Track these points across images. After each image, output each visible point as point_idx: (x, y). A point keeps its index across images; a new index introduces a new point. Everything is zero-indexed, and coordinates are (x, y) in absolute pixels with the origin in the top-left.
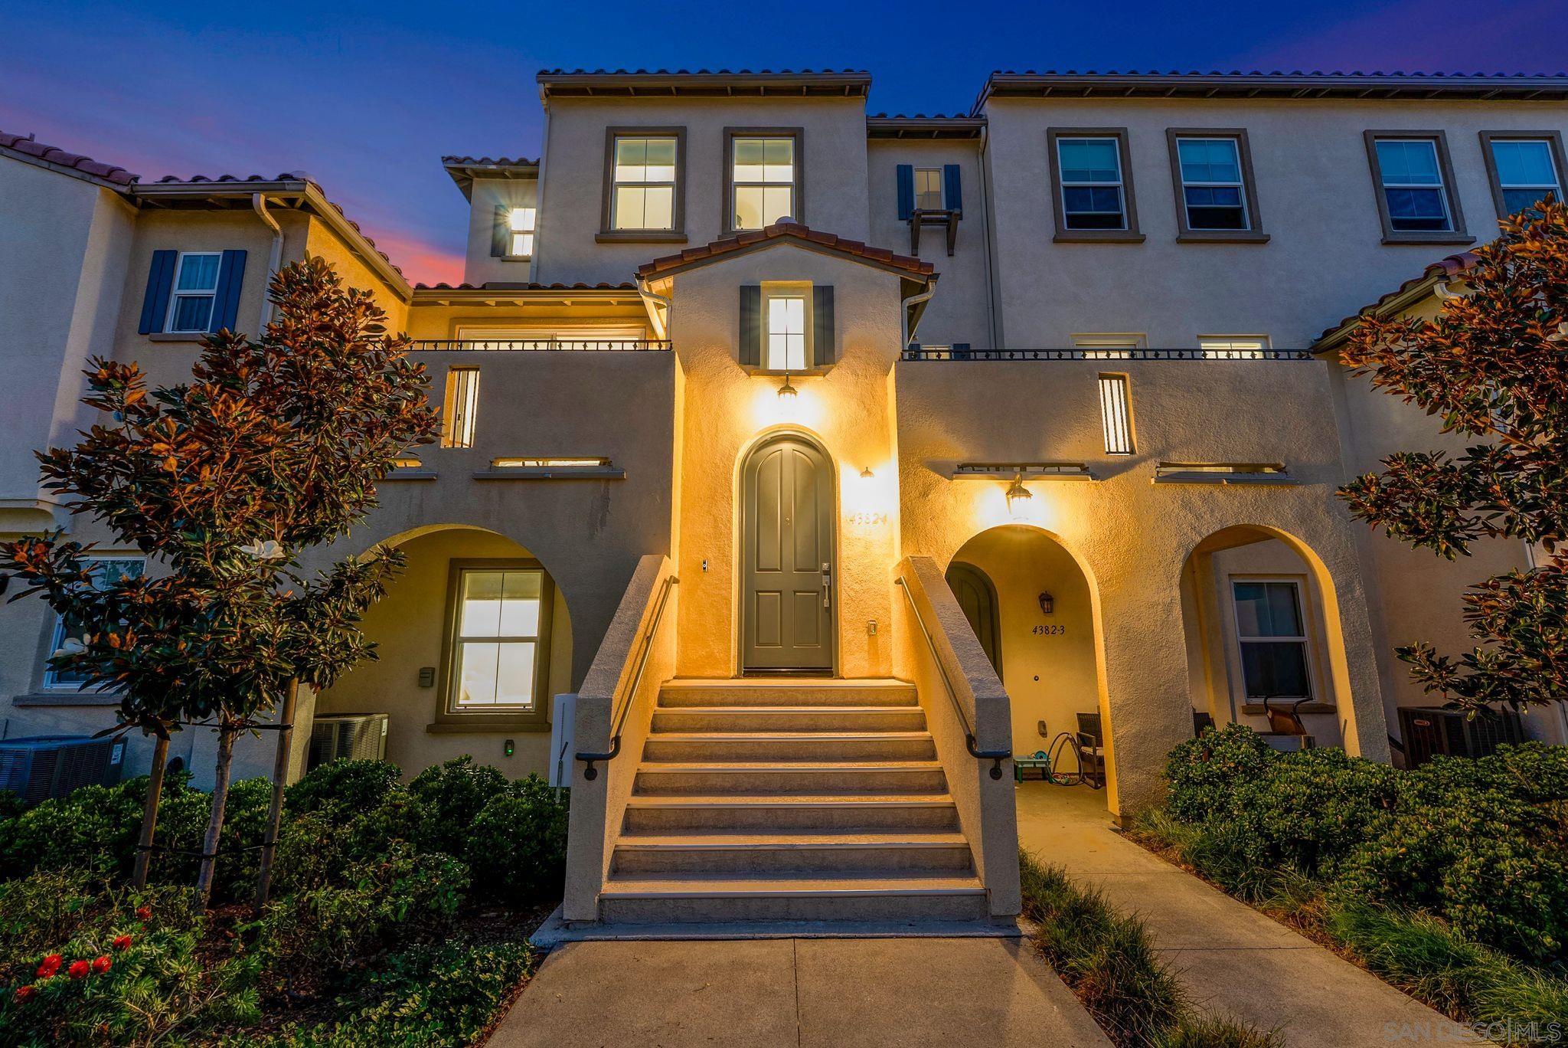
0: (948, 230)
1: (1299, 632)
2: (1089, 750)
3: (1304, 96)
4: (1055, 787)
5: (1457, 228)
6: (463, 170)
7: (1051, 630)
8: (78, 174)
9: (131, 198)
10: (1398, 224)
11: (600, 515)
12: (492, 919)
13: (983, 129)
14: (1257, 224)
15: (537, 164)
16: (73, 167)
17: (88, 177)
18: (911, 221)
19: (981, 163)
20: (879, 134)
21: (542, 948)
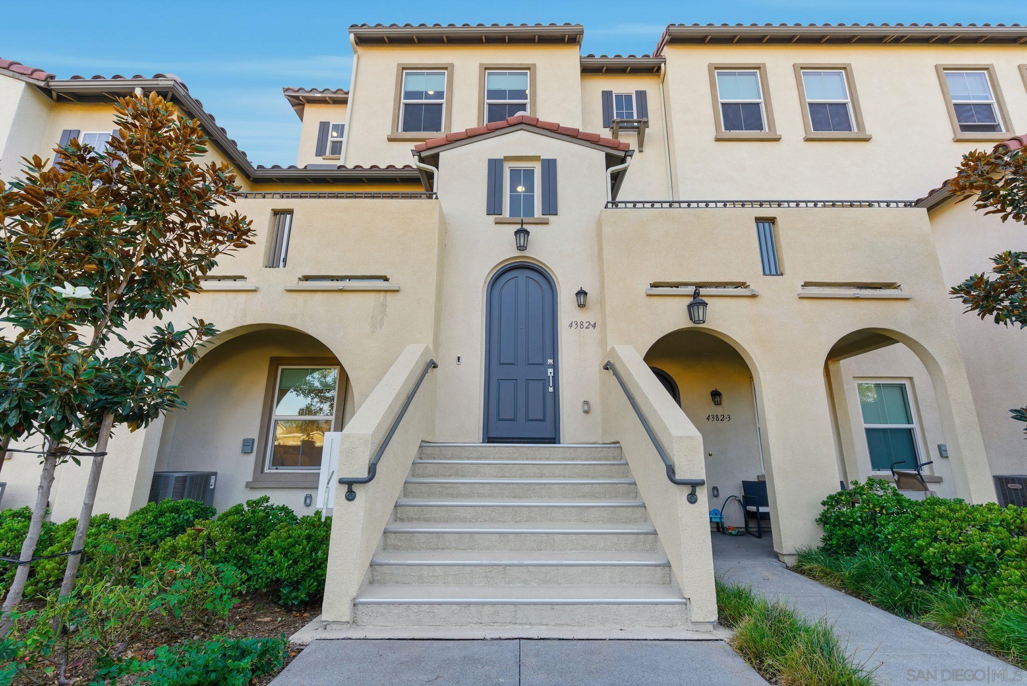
0: (639, 134)
1: (909, 420)
2: (752, 508)
3: (890, 42)
4: (728, 537)
5: (1008, 130)
6: (297, 98)
7: (720, 418)
8: (11, 73)
9: (47, 91)
10: (964, 128)
11: (379, 318)
12: (266, 623)
13: (663, 65)
14: (861, 127)
15: (347, 93)
16: (7, 68)
17: (17, 75)
18: (612, 128)
19: (662, 90)
20: (589, 70)
21: (300, 645)
